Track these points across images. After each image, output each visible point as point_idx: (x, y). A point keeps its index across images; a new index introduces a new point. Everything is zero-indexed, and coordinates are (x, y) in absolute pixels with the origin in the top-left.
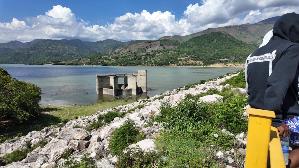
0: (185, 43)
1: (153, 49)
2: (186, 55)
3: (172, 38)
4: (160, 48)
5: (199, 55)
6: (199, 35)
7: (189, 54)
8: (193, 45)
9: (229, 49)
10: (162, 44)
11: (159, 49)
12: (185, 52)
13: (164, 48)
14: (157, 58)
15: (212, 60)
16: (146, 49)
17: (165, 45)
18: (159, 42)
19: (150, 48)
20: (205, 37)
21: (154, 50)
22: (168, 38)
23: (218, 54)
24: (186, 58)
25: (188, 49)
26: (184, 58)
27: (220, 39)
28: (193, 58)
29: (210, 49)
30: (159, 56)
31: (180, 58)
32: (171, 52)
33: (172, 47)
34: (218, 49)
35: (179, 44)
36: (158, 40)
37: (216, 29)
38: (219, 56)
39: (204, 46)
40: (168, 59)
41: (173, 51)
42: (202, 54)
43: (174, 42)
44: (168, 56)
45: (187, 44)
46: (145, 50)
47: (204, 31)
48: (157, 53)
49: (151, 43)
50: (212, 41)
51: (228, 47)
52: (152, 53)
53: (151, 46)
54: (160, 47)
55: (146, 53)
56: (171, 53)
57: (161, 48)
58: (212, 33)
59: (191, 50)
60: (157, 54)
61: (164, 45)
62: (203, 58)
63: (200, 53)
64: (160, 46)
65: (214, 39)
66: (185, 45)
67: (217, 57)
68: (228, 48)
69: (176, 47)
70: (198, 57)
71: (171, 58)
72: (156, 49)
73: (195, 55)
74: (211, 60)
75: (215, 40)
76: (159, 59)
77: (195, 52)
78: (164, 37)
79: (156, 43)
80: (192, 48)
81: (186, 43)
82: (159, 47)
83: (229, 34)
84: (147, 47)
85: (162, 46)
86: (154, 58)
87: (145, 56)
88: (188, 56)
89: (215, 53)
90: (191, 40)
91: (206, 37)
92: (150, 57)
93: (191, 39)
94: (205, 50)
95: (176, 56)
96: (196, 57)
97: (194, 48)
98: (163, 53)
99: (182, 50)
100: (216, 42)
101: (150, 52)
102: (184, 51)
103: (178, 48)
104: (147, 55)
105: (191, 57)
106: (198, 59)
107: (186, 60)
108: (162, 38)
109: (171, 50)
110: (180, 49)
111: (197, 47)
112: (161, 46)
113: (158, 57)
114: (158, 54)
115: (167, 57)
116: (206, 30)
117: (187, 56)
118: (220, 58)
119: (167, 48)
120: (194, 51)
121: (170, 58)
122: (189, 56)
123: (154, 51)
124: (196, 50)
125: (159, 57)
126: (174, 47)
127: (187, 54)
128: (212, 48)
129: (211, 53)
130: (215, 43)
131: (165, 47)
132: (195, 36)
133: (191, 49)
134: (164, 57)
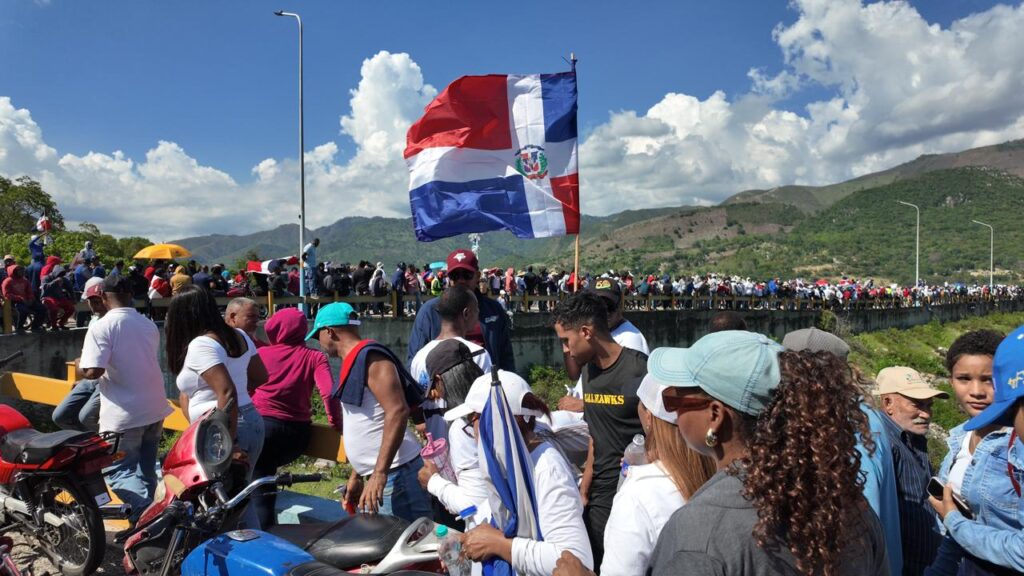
0: (823, 214)
1: (700, 239)
2: (829, 257)
3: (773, 196)
4: (725, 232)
5: (881, 255)
6: (887, 181)
7: (839, 252)
8: (855, 221)
9: (1014, 230)
10: (734, 218)
11: (722, 237)
12: (824, 246)
13: (743, 233)
14: (712, 267)
15: (936, 274)
16: (674, 236)
17: (746, 221)
18: (723, 212)
19: (687, 234)
20: (906, 188)
21: (704, 241)
22: (758, 198)
23: (960, 252)
24: (829, 266)
25: (836, 236)
26: (818, 268)
27: (970, 195)
28: (856, 266)
29: (928, 232)
30: (720, 259)
31: (802, 268)
32: (769, 245)
33: (772, 228)
34: (960, 231)
35: (801, 216)
36: (719, 207)
37: (957, 155)
38: (965, 257)
39: (900, 224)
40: (754, 270)
41: (778, 241)
42: (893, 251)
43: (781, 210)
44: (755, 261)
45: (831, 218)
46: (672, 241)
47: (905, 165)
48: (712, 251)
49: (693, 219)
50: (936, 205)
51: (1006, 224)
52: (696, 251)
53: (694, 228)
54: (725, 228)
55: (673, 253)
56: (766, 250)
57: (731, 234)
58: (931, 173)
59: (845, 239)
60: (713, 255)
61: (743, 224)
62: (898, 267)
63: (885, 250)
64: (725, 225)
65: (945, 196)
66: (822, 219)
67: (957, 262)
68: (1006, 227)
69: (789, 229)
70: (877, 264)
71: (768, 268)
72: (709, 236)
73: (865, 258)
74: (932, 273)
75: (949, 198)
76: (720, 271)
77: (863, 246)
78: (744, 195)
79: (712, 215)
80: (852, 229)
81: (828, 211)
82: (722, 228)
83: (1011, 172)
84: (676, 232)
85: (735, 227)
86: (703, 269)
87: (671, 260)
88: (834, 259)
89: (949, 249)
90: (846, 203)
91: (909, 191)
92: (688, 265)
93: (848, 197)
94: (905, 238)
95: (785, 260)
96: (866, 265)
97: (861, 229)
98: (736, 250)
99: (811, 237)
100: (955, 205)
101: (687, 249)
102: (819, 242)
103: (795, 232)
104: (678, 259)
105: (848, 262)
106: (877, 269)
107: (826, 275)
108: (734, 197)
109: (769, 238)
110: (804, 234)
111: (871, 225)
112: (730, 225)
113: (715, 264)
114: (719, 256)
115: (751, 263)
116: (913, 163)
117: (831, 262)
118: (972, 267)
119: (752, 231)
120: (859, 243)
121: (762, 267)
122: (838, 259)
123: (702, 245)
124: (867, 238)
125: (722, 263)
126: (782, 230)
127: (832, 254)
128: (934, 229)
129: (932, 249)
130: (946, 210)
131: (747, 228)
132: (868, 186)
133: (848, 236)
134: (740, 265)
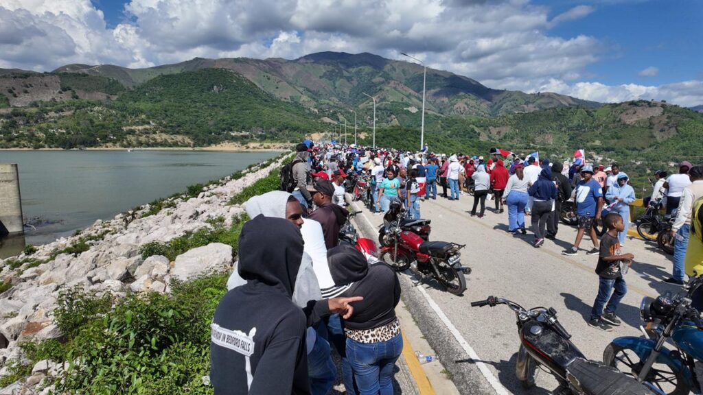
0: (138, 88)
1: (36, 99)
2: (147, 120)
3: (97, 71)
4: (60, 95)
5: (180, 120)
6: (176, 71)
7: (154, 117)
8: (161, 95)
9: (248, 109)
10: (68, 85)
11: (58, 100)
12: (142, 112)
13: (77, 98)
14: (53, 125)
15: (213, 134)
16: (9, 96)
17: (78, 88)
18: (57, 78)
19: (22, 95)
20: (191, 77)
21: (41, 102)
22: (85, 71)
23: (224, 120)
24: (147, 127)
25: (150, 105)
26: (140, 128)
27: (226, 87)
28: (165, 127)
29: (206, 107)
30: (59, 118)
31: (128, 128)
32: (100, 108)
33: (101, 96)
34: (223, 108)
35: (122, 88)
36: (52, 74)
37: (215, 61)
38: (227, 124)
39: (190, 101)
40: (91, 128)
41: (107, 106)
42: (187, 118)
43: (107, 82)
44: (91, 121)
45: (145, 92)
46: (7, 100)
47: (187, 62)
48: (51, 111)
49: (28, 81)
50: (209, 90)
51: (245, 106)
52: (34, 110)
53: (29, 89)
54: (60, 93)
55: (10, 110)
56: (98, 112)
57: (66, 98)
58: (205, 70)
59: (156, 108)
60: (52, 114)
61: (76, 91)
62: (191, 129)
63: (183, 117)
64: (59, 90)
65: (213, 85)
66: (140, 92)
67: (224, 126)
68: (245, 108)
69: (114, 98)
70: (179, 126)
71: (103, 126)
72: (46, 98)
73: (171, 122)
74: (211, 133)
75: (215, 87)
76: (61, 128)
77: (168, 113)
78: (73, 67)
79: (47, 80)
80: (160, 101)
81: (142, 88)
82: (56, 92)
83: (245, 76)
84: (10, 92)
85: (69, 92)
86: (44, 125)
87: (8, 117)
88: (151, 122)
89: (219, 119)
90: (154, 82)
91: (193, 79)
92: (28, 122)
93: (155, 78)
94: (194, 109)
95: (115, 121)
96: (172, 127)
97: (166, 102)
98: (73, 111)
99: (131, 105)
100: (219, 91)
101: (25, 107)
102: (139, 108)
103: (119, 100)
104: (16, 116)
105: (161, 124)
106: (180, 130)
107: (146, 133)
108: (64, 68)
109: (100, 104)
110: (127, 103)
111: (172, 100)
112: (64, 90)
113: (55, 122)
114: (58, 115)
115: (88, 122)
116: (191, 61)
117: (149, 123)
118: (231, 130)
119: (85, 97)
120: (166, 111)
121: (97, 126)
122: (153, 122)
123: (40, 105)
124: (170, 108)
125: (61, 121)
126: (108, 98)
127: (149, 118)
128: (209, 106)
129: (209, 118)
130: (215, 94)
131: (79, 93)
132: (166, 72)
133: (158, 106)
134: (78, 124)
